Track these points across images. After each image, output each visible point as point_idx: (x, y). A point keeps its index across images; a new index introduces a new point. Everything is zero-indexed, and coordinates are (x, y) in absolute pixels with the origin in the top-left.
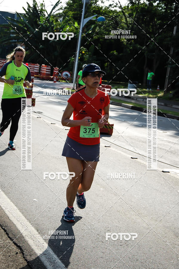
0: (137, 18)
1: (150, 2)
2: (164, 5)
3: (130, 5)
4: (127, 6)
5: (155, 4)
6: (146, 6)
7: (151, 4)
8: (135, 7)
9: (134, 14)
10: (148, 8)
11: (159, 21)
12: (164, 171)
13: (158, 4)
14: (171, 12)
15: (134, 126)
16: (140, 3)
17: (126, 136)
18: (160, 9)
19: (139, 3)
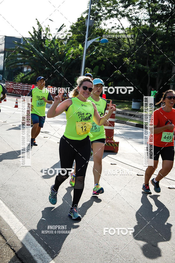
0: (139, 38)
1: (151, 23)
2: (165, 26)
3: (132, 27)
4: (129, 27)
5: (156, 26)
6: (147, 28)
7: (152, 26)
8: (136, 29)
9: (136, 35)
10: (150, 29)
11: (161, 42)
12: (170, 187)
13: (159, 25)
14: (172, 32)
15: (138, 144)
16: (142, 24)
17: (131, 153)
18: (161, 30)
19: (140, 24)
